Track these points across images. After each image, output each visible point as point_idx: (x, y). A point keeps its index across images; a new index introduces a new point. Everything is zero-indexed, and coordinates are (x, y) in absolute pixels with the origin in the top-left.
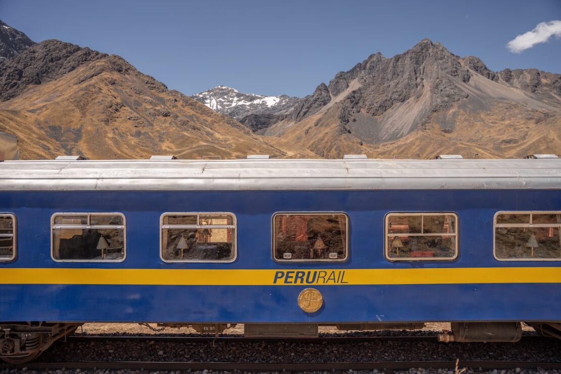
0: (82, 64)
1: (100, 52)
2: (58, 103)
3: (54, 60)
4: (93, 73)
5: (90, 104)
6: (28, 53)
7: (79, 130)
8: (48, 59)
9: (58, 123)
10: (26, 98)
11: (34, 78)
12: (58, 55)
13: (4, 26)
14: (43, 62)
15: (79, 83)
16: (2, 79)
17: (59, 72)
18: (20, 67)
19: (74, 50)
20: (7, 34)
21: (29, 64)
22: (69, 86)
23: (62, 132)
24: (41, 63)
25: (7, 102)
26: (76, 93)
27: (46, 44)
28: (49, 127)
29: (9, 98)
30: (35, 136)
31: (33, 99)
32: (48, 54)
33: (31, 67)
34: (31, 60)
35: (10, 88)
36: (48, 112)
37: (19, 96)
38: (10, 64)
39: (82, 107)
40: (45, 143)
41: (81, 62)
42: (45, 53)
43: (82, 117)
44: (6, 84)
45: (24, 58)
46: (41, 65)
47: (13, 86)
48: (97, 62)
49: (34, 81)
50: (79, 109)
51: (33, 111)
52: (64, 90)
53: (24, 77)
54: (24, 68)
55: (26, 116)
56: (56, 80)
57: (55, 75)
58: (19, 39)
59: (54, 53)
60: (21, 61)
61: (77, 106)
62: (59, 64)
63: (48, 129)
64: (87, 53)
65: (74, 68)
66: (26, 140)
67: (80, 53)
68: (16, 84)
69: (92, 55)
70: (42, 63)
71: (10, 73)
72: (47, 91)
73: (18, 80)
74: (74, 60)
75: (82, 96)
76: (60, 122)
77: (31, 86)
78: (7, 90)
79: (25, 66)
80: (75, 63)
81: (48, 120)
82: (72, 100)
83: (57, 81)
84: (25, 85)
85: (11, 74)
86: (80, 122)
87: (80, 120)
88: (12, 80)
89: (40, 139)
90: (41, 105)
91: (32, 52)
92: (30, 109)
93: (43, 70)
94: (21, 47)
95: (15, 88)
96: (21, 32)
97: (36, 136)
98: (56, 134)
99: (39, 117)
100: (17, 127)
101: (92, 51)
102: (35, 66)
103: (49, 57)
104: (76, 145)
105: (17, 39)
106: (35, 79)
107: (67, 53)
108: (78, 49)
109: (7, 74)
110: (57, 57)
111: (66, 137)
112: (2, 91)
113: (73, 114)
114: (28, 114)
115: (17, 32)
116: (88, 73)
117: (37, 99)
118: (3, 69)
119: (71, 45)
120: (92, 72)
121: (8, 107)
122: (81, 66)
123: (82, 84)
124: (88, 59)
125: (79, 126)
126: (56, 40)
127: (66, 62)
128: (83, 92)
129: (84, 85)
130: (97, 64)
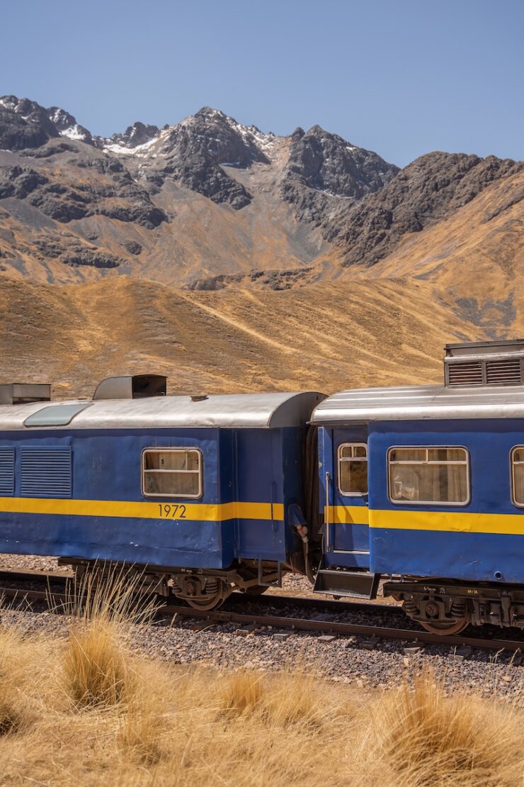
0: (486, 186)
1: (516, 160)
2: (461, 259)
3: (439, 186)
4: (512, 199)
5: (518, 255)
6: (398, 181)
7: (508, 303)
8: (429, 187)
9: (469, 294)
10: (404, 257)
11: (411, 222)
12: (445, 176)
13: (348, 148)
14: (421, 192)
15: (490, 220)
16: (363, 231)
17: (450, 205)
18: (387, 206)
19: (469, 164)
20: (352, 159)
21: (400, 199)
22: (473, 228)
23: (480, 308)
24: (419, 195)
25: (375, 267)
26: (490, 237)
27: (423, 162)
28: (457, 301)
29: (376, 259)
30: (440, 318)
31: (417, 255)
32: (429, 178)
33: (403, 203)
34: (403, 192)
35: (377, 243)
36: (448, 275)
37: (392, 254)
38: (373, 203)
39: (504, 262)
40: (460, 329)
41: (484, 183)
42: (424, 178)
43: (508, 279)
44: (369, 238)
45: (392, 191)
46: (419, 199)
47: (380, 239)
48: (513, 179)
49: (412, 227)
50: (500, 264)
51: (422, 277)
52: (465, 236)
53: (397, 222)
54: (393, 208)
55: (417, 286)
56: (446, 220)
57: (443, 211)
58: (370, 164)
59: (438, 174)
60: (388, 196)
61: (496, 261)
62: (448, 192)
63: (456, 306)
64: (493, 165)
65: (473, 195)
66: (431, 325)
67: (480, 167)
68: (383, 235)
69: (502, 168)
70: (421, 195)
71: (374, 219)
72: (437, 241)
73: (385, 229)
74: (473, 182)
75: (501, 242)
76: (472, 291)
77: (407, 235)
78: (372, 247)
79: (395, 204)
80: (475, 187)
81: (451, 290)
82: (485, 251)
83: (448, 221)
84: (398, 235)
85: (376, 221)
86: (507, 288)
87: (506, 285)
88: (378, 230)
89: (450, 323)
90: (434, 265)
91: (403, 179)
92: (418, 274)
93: (424, 205)
94: (373, 176)
95: (383, 242)
96: (371, 152)
97: (444, 319)
98: (470, 313)
99: (436, 286)
100: (413, 305)
101: (501, 161)
102: (410, 201)
103: (431, 184)
104: (509, 330)
105: (366, 163)
106: (413, 224)
107: (459, 171)
108: (477, 161)
109: (371, 220)
110: (444, 180)
111: (488, 318)
112: (366, 250)
113: (491, 275)
114: (418, 282)
115: (365, 153)
116: (501, 201)
117: (423, 256)
118: (363, 215)
119: (464, 156)
120: (508, 197)
121: (379, 275)
122: (485, 189)
123: (495, 221)
124: (497, 176)
125: (506, 296)
126: (438, 153)
127: (458, 187)
128: (503, 234)
129: (500, 222)
130: (514, 182)
